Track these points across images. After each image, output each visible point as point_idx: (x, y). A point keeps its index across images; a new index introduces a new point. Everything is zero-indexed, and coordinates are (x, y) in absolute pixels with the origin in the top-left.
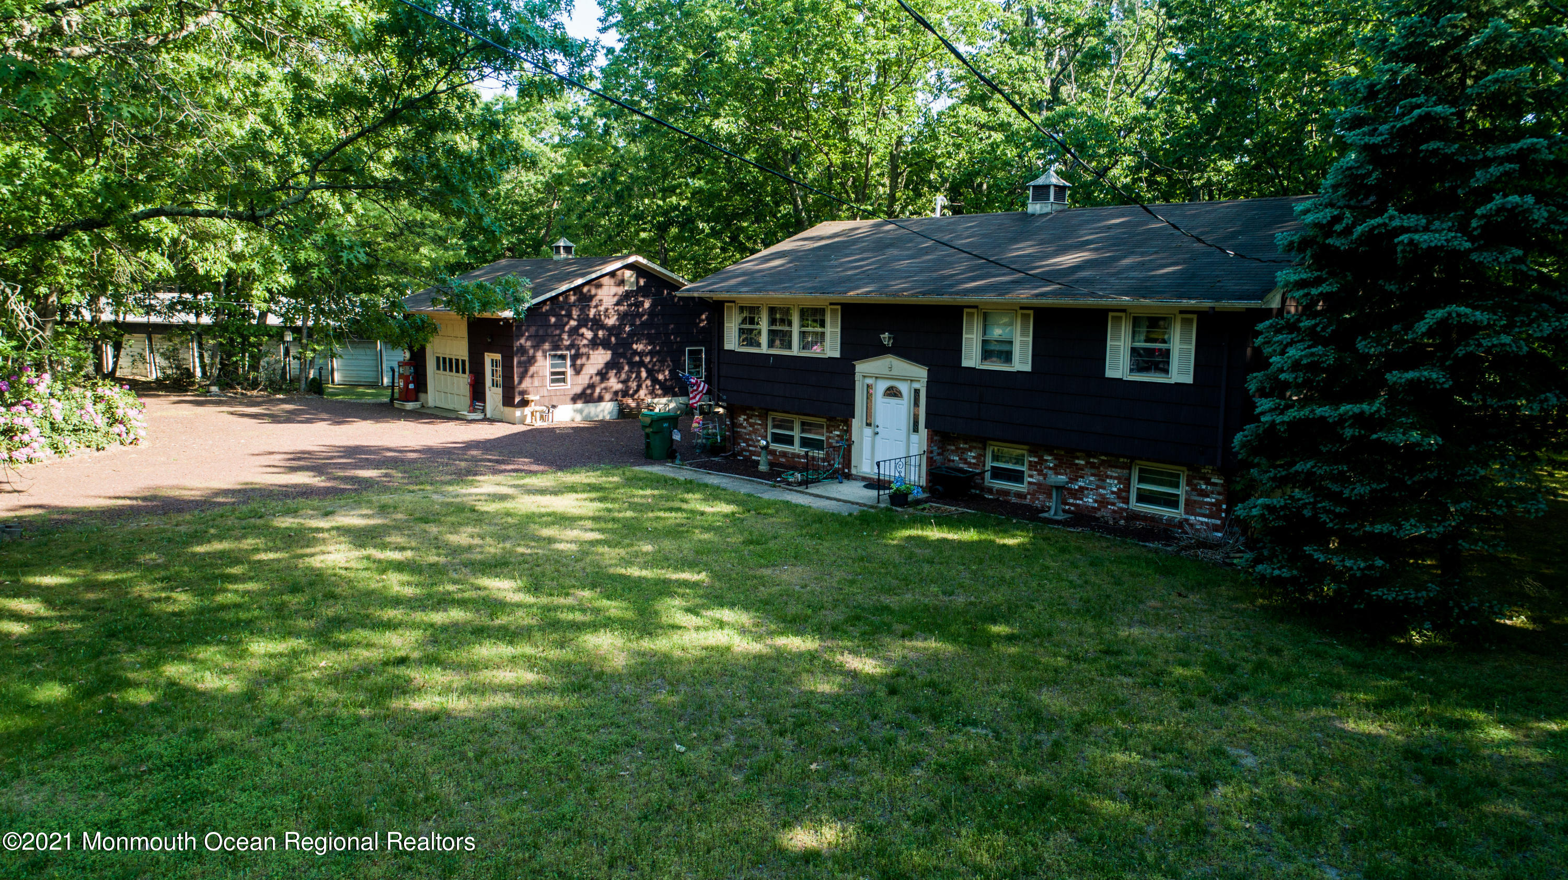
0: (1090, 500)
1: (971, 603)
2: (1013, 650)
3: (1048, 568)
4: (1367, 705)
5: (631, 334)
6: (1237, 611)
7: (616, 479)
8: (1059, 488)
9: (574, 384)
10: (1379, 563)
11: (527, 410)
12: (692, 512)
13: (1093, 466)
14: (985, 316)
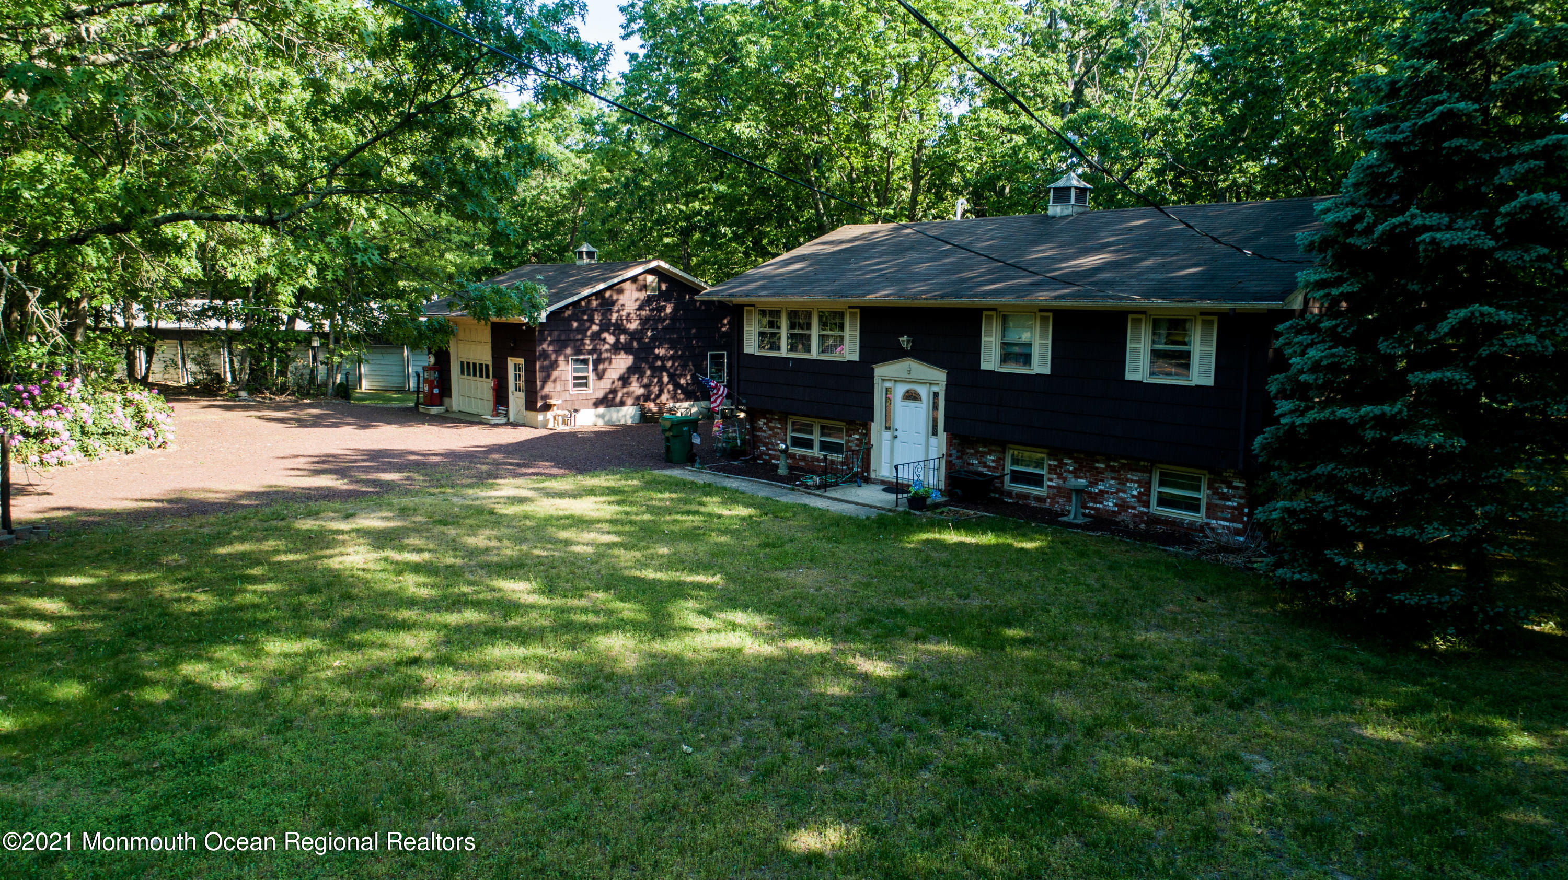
0: (1110, 504)
1: (986, 607)
2: (1027, 654)
3: (1065, 572)
4: (1387, 712)
5: (653, 339)
6: (1257, 615)
7: (635, 482)
8: (1079, 492)
9: (596, 389)
10: (1401, 566)
11: (550, 415)
12: (709, 515)
13: (1113, 469)
14: (1005, 319)
